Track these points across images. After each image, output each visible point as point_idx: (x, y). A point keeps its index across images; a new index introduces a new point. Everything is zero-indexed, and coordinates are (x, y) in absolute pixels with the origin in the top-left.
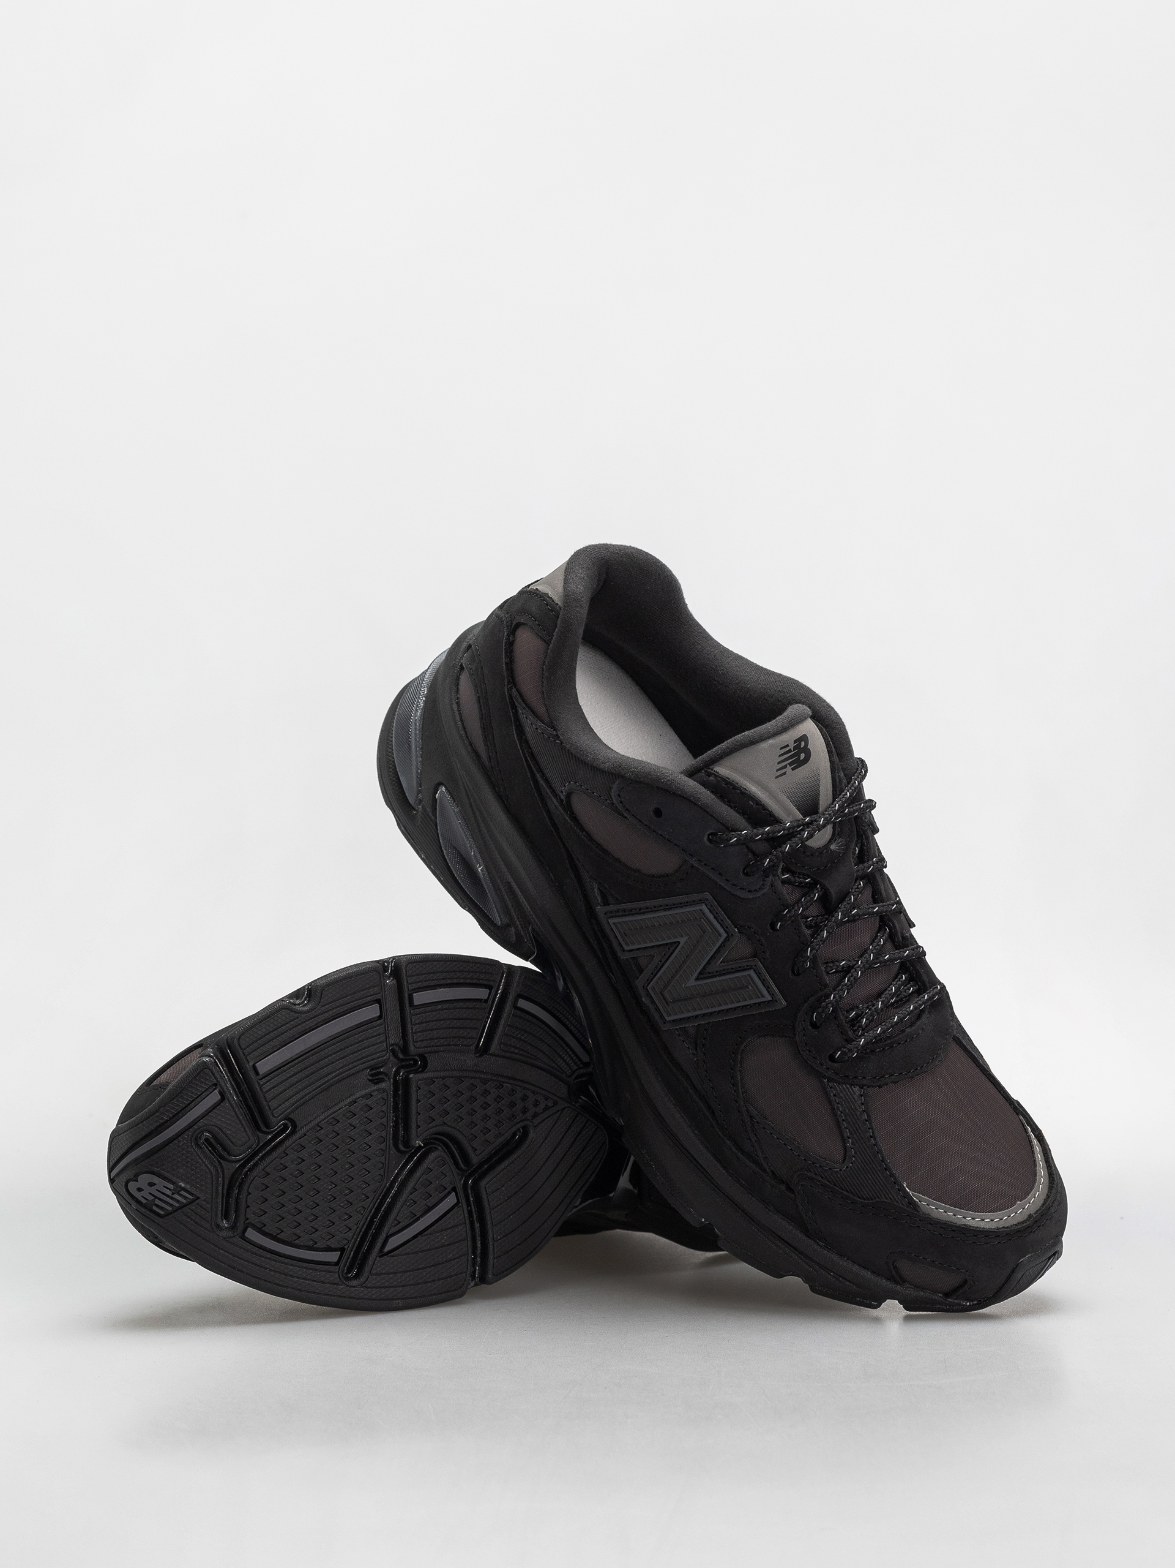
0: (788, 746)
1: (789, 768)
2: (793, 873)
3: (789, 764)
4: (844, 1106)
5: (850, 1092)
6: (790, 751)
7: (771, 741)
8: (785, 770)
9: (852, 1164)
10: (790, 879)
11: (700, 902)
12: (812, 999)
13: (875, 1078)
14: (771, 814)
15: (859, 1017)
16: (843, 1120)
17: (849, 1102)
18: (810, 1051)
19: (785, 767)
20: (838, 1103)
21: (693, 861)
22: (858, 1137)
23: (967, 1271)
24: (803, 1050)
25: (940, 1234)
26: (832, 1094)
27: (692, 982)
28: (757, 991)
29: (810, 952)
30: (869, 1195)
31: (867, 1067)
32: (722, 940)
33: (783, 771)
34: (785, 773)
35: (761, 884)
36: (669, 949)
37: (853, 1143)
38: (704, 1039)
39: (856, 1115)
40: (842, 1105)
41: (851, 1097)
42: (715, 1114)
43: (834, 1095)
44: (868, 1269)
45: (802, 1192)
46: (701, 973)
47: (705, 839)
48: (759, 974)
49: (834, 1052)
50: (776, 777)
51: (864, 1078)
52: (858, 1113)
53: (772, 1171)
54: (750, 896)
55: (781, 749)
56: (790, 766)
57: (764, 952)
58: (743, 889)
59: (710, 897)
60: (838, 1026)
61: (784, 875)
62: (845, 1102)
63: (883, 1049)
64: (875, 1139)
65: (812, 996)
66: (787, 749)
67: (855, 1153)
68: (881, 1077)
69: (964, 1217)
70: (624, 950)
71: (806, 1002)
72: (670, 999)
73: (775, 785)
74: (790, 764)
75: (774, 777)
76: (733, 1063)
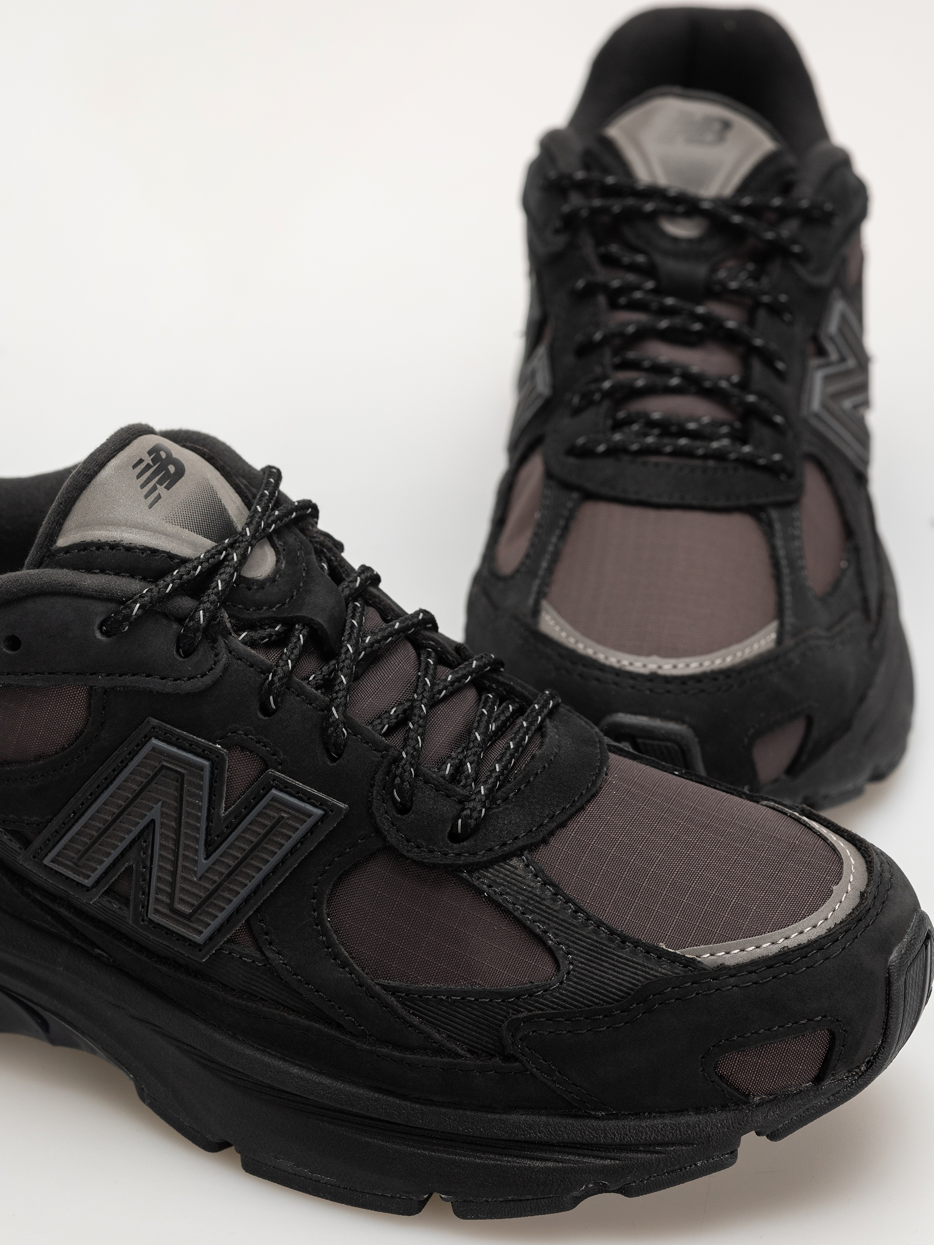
0: (141, 461)
1: (161, 489)
2: (251, 626)
3: (157, 482)
4: (512, 893)
5: (508, 870)
6: (148, 467)
7: (113, 463)
8: (157, 492)
9: (572, 964)
10: (251, 637)
11: (147, 738)
12: (379, 777)
13: (531, 831)
14: (171, 556)
15: (459, 768)
16: (523, 913)
17: (514, 885)
18: (418, 847)
19: (154, 489)
20: (501, 894)
21: (101, 681)
22: (556, 923)
23: (825, 1016)
24: (408, 851)
25: (756, 983)
26: (485, 887)
27: (204, 863)
28: (297, 814)
29: (337, 711)
30: (621, 991)
31: (510, 822)
32: (207, 774)
33: (155, 494)
34: (159, 497)
35: (213, 656)
36: (145, 842)
37: (556, 935)
38: (267, 934)
39: (536, 895)
40: (508, 894)
41: (514, 876)
42: (342, 1026)
43: (490, 886)
44: (687, 1110)
45: (527, 1049)
46: (207, 844)
47: (98, 635)
48: (285, 788)
49: (452, 827)
50: (151, 507)
51: (516, 838)
52: (538, 892)
53: (469, 1051)
54: (208, 680)
55: (134, 467)
56: (161, 485)
57: (274, 754)
58: (193, 678)
59: (155, 722)
60: (437, 790)
61: (240, 635)
62: (509, 888)
63: (518, 791)
64: (583, 911)
65: (376, 772)
66: (143, 466)
67: (568, 946)
68: (539, 827)
69: (773, 943)
70: (88, 889)
71: (372, 786)
72: (188, 910)
73: (154, 517)
74: (160, 482)
75: (147, 508)
76: (324, 939)
